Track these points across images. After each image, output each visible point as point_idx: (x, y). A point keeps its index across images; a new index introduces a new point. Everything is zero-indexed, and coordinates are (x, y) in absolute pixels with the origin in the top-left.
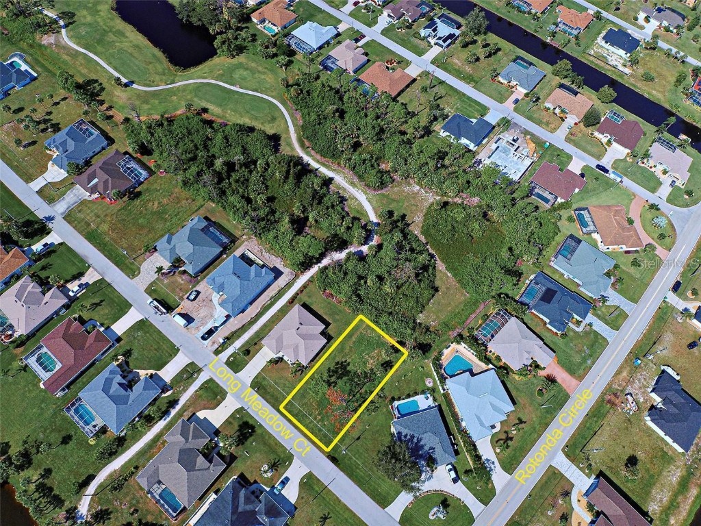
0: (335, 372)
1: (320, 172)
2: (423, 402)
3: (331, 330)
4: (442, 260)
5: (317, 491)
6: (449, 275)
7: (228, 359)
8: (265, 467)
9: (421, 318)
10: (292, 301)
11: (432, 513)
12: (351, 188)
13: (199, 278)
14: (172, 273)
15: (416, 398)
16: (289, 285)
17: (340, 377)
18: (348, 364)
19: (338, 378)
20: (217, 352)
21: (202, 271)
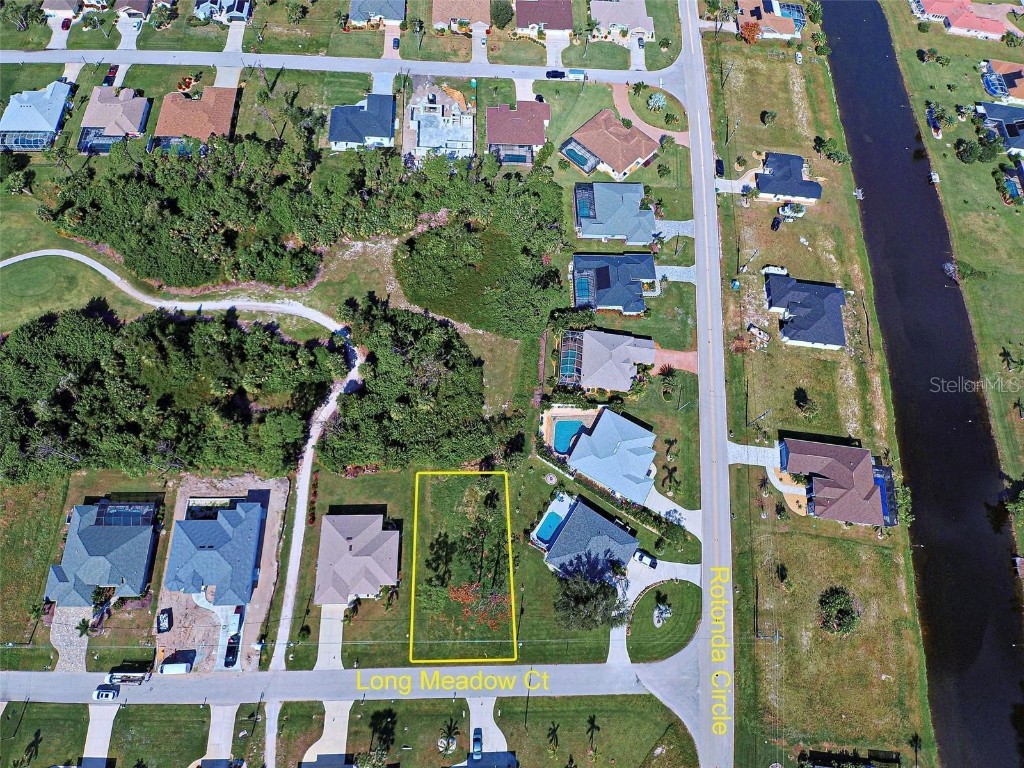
0: (438, 558)
1: (207, 312)
2: (560, 507)
3: (394, 512)
4: (460, 320)
5: (521, 712)
6: (481, 332)
7: (287, 660)
8: (442, 743)
9: (487, 411)
10: (312, 518)
11: (655, 620)
12: (270, 304)
13: (152, 591)
14: (106, 616)
15: (550, 509)
16: (291, 500)
17: (448, 560)
18: (446, 536)
19: (446, 564)
20: (264, 665)
21: (148, 578)
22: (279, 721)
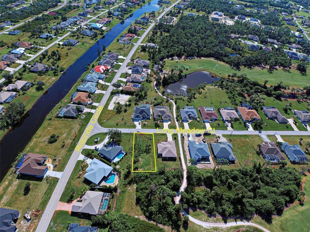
0: (148, 150)
1: (234, 221)
2: (117, 160)
3: (160, 160)
5: (131, 126)
6: (136, 217)
7: (178, 135)
8: (146, 123)
9: (135, 186)
13: (210, 146)
15: (119, 159)
17: (146, 150)
18: (147, 154)
19: (146, 149)
22: (176, 127)
